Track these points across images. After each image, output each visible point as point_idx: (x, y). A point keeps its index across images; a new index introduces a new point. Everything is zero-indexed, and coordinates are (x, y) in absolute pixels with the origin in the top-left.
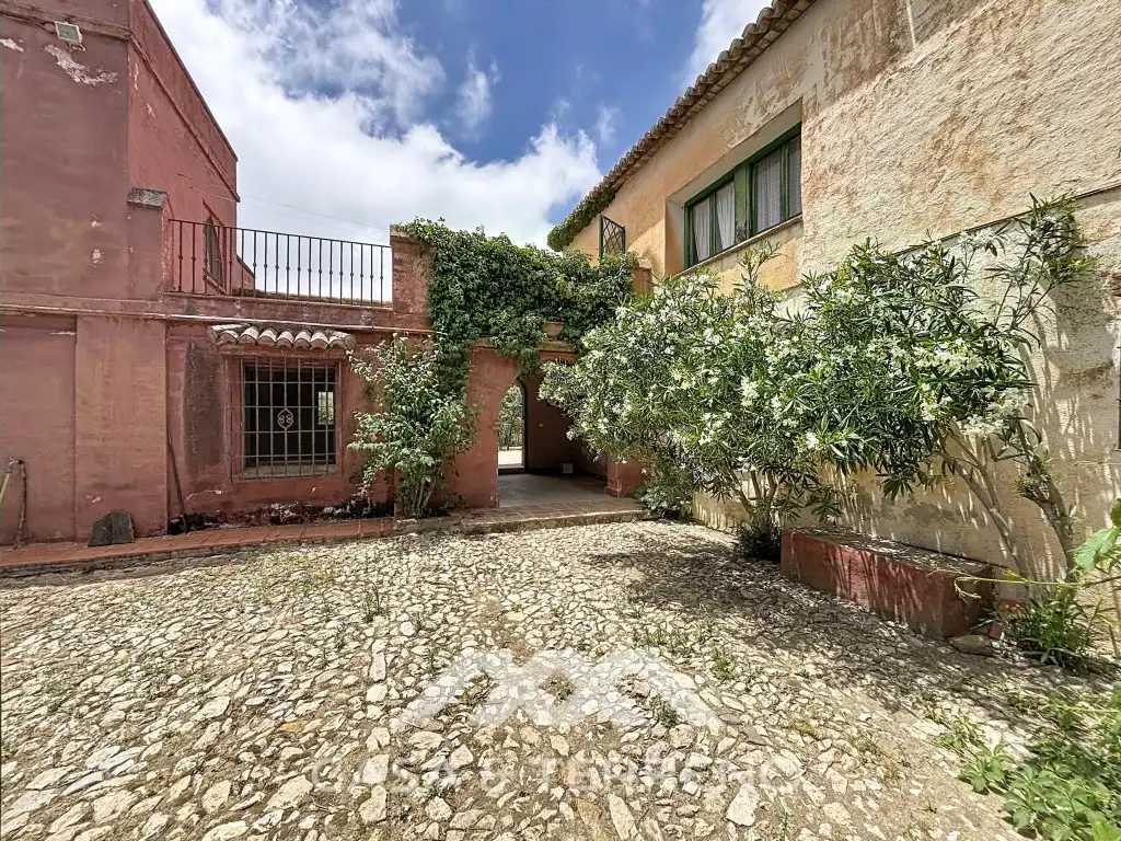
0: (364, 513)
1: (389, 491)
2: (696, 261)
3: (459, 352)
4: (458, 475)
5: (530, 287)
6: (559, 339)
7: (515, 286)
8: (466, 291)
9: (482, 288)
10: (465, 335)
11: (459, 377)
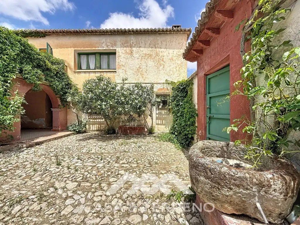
2: (81, 68)
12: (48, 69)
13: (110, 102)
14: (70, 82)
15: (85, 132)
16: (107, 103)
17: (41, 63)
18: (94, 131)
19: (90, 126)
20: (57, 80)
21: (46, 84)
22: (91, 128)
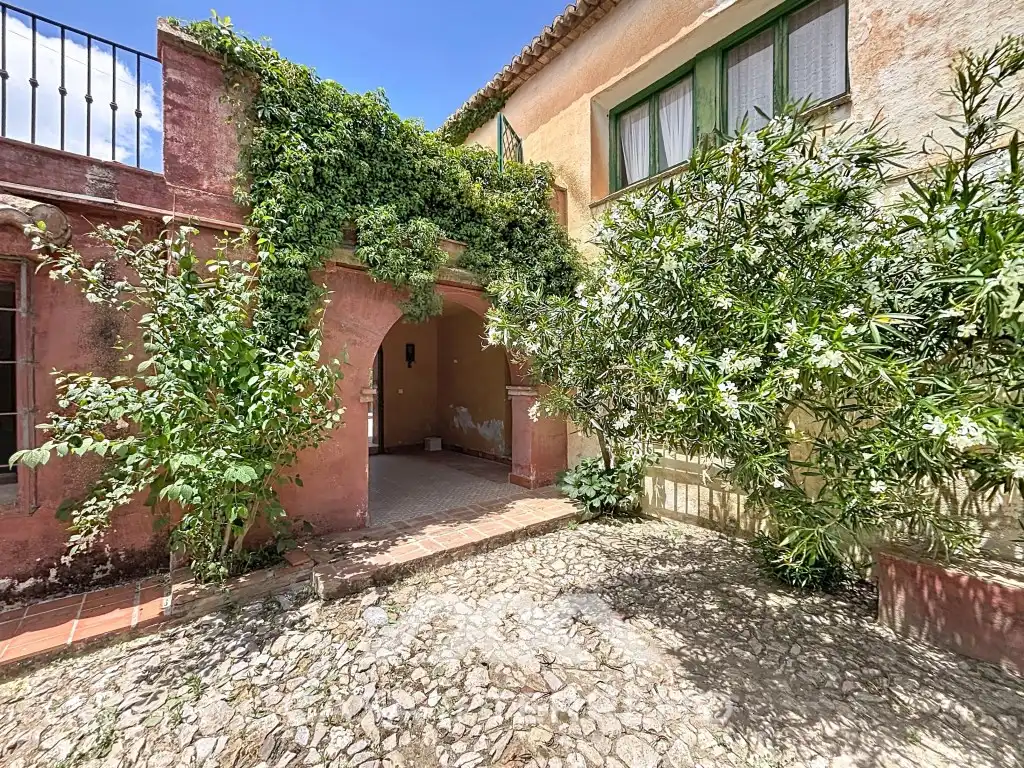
0: (96, 576)
1: (156, 525)
2: (625, 183)
3: (303, 266)
4: (299, 482)
5: (419, 181)
6: (459, 267)
7: (395, 177)
8: (317, 163)
9: (344, 166)
10: (315, 238)
11: (301, 311)
12: (475, 215)
13: (816, 342)
14: (566, 258)
15: (636, 514)
16: (767, 361)
17: (444, 188)
18: (686, 518)
19: (661, 483)
20: (506, 257)
21: (465, 282)
22: (670, 499)
